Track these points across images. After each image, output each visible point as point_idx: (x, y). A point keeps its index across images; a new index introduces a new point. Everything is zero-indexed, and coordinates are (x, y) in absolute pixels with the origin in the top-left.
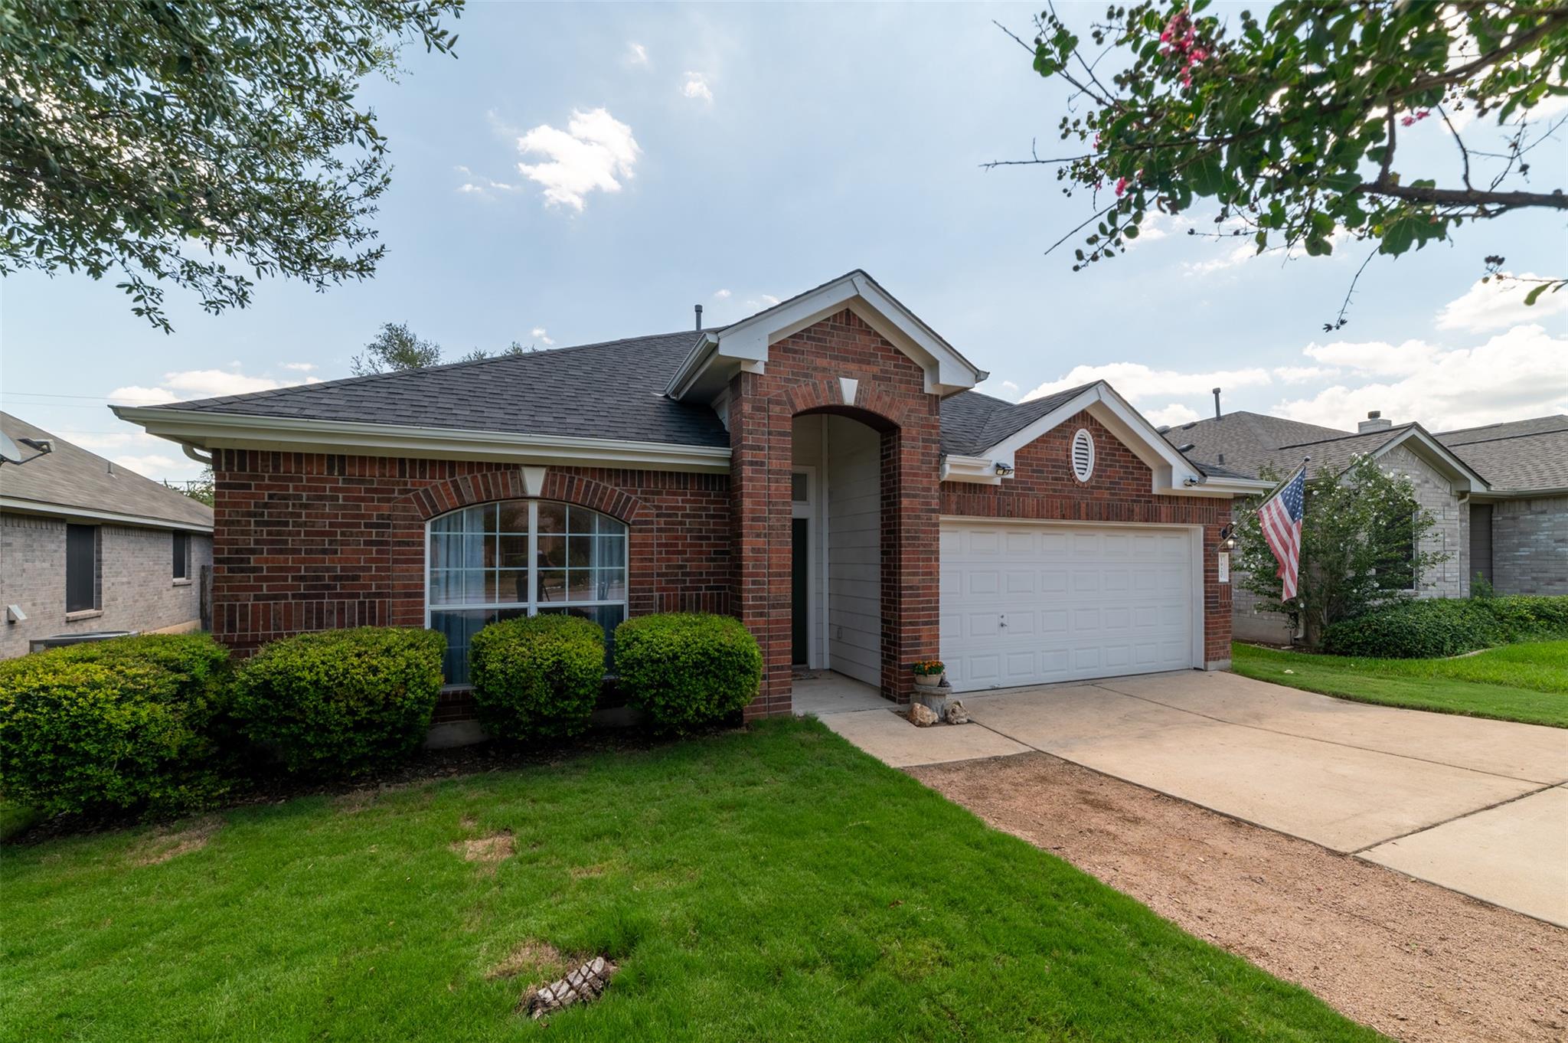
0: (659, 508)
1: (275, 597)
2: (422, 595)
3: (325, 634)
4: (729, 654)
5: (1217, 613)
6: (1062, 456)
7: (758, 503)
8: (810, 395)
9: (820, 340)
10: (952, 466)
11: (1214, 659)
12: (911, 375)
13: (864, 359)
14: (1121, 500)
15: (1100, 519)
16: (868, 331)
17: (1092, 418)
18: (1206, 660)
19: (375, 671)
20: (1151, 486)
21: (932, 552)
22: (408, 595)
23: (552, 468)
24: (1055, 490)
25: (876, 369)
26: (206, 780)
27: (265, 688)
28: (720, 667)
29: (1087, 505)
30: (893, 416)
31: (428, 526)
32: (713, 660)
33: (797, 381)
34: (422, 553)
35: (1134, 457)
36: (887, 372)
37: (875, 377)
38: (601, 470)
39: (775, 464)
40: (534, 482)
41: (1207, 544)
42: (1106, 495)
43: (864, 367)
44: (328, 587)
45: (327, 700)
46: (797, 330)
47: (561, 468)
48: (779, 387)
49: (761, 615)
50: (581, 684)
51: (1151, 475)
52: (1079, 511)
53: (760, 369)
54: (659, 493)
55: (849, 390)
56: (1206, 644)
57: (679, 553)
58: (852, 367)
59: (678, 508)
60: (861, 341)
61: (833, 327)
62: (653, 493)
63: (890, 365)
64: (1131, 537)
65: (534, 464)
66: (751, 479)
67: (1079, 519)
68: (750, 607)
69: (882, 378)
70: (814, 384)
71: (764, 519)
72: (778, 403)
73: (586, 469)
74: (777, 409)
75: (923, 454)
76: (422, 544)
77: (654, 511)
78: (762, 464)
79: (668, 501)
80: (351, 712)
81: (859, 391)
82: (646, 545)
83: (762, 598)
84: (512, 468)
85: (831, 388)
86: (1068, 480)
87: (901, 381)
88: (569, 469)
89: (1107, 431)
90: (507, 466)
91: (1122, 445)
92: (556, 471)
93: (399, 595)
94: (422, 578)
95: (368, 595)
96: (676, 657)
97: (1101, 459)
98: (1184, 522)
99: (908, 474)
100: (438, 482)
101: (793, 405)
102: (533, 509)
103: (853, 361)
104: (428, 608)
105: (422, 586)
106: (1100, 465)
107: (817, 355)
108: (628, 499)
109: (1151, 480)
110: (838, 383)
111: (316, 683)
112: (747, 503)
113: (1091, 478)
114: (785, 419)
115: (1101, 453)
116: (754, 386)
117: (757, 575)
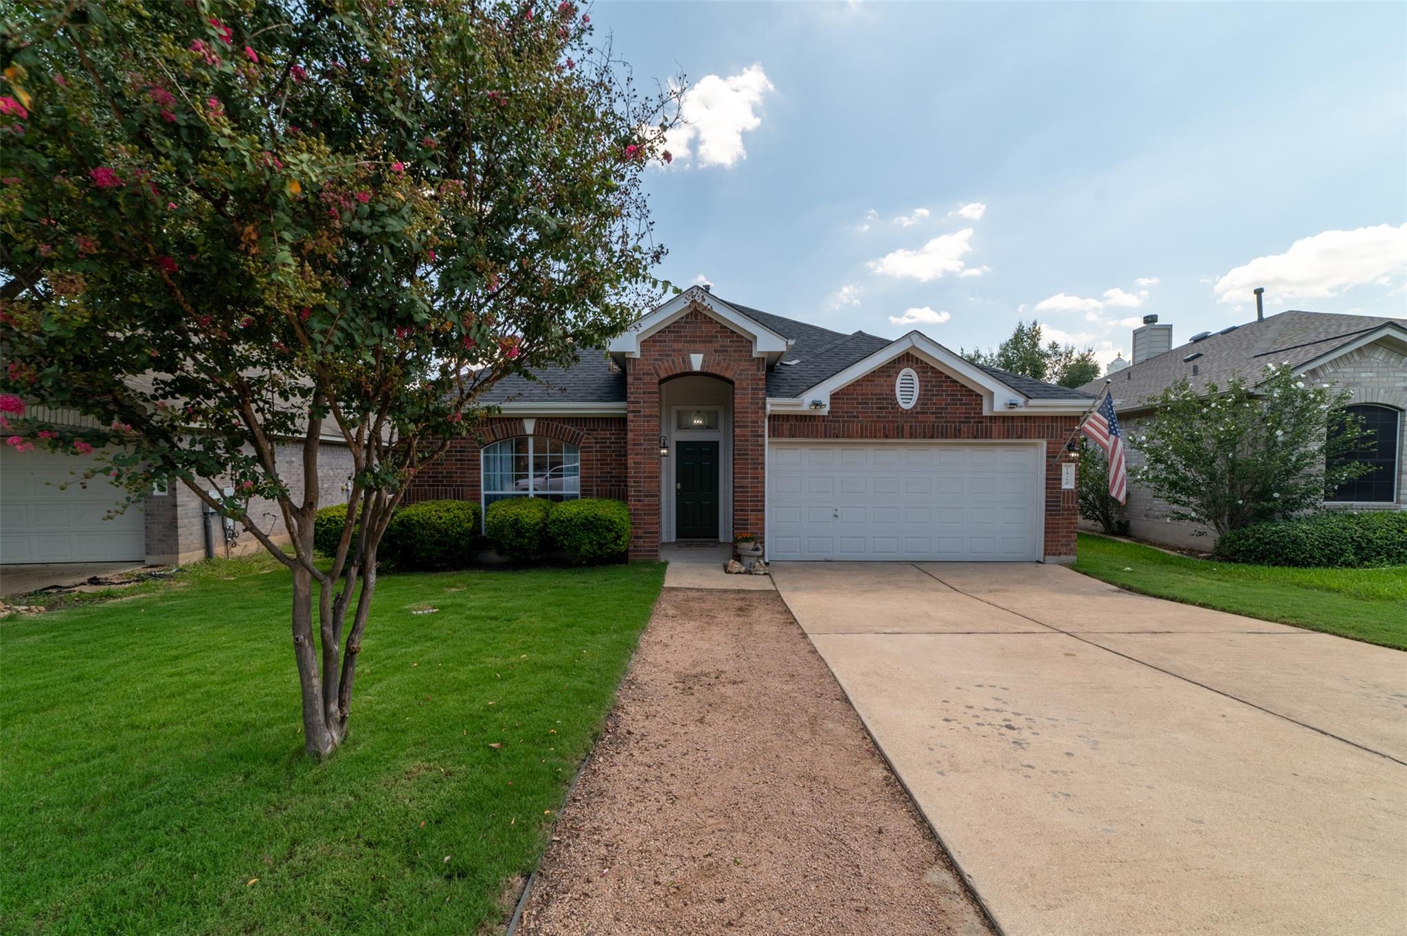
0: (597, 438)
1: (420, 486)
2: (480, 486)
3: (429, 502)
4: (600, 520)
5: (1059, 515)
6: (886, 390)
7: (637, 435)
8: (670, 367)
9: (677, 332)
10: (772, 405)
11: (1054, 554)
12: (744, 347)
13: (708, 340)
14: (949, 422)
15: (924, 437)
16: (711, 321)
17: (917, 359)
18: (1045, 554)
19: (440, 518)
20: (981, 409)
21: (759, 464)
22: (473, 486)
23: (538, 419)
24: (879, 417)
25: (717, 346)
26: (388, 562)
27: (401, 523)
28: (595, 526)
29: (911, 427)
30: (729, 375)
31: (482, 451)
32: (591, 523)
33: (661, 360)
34: (479, 465)
35: (963, 386)
36: (724, 346)
37: (716, 351)
38: (564, 418)
39: (647, 411)
40: (529, 427)
41: (1051, 456)
42: (932, 418)
43: (707, 345)
44: (440, 481)
45: (423, 530)
46: (662, 327)
47: (543, 419)
48: (649, 365)
49: (639, 501)
50: (528, 531)
51: (981, 400)
52: (902, 432)
53: (638, 355)
54: (596, 430)
55: (697, 361)
56: (1046, 541)
57: (608, 464)
58: (698, 346)
59: (607, 438)
60: (705, 328)
61: (686, 322)
62: (592, 430)
63: (728, 342)
64: (968, 451)
65: (529, 417)
66: (632, 421)
67: (902, 437)
68: (632, 496)
69: (722, 350)
70: (673, 361)
71: (641, 445)
72: (648, 374)
73: (556, 419)
74: (648, 378)
75: (752, 398)
76: (479, 460)
77: (593, 441)
78: (640, 411)
79: (601, 434)
80: (432, 536)
81: (704, 361)
82: (589, 460)
83: (639, 491)
84: (519, 420)
85: (684, 361)
86: (893, 408)
87: (735, 351)
88: (547, 419)
89: (932, 368)
90: (517, 419)
91: (949, 377)
92: (540, 420)
93: (468, 486)
94: (480, 477)
95: (457, 486)
96: (572, 520)
97: (925, 390)
98: (1020, 437)
99: (739, 413)
100: (485, 428)
101: (658, 375)
102: (531, 441)
103: (700, 342)
104: (483, 493)
105: (480, 482)
106: (925, 395)
107: (675, 341)
108: (579, 434)
109: (981, 404)
110: (689, 358)
111: (418, 522)
112: (630, 435)
113: (915, 407)
114: (653, 384)
115: (926, 386)
116: (634, 365)
117: (636, 477)
